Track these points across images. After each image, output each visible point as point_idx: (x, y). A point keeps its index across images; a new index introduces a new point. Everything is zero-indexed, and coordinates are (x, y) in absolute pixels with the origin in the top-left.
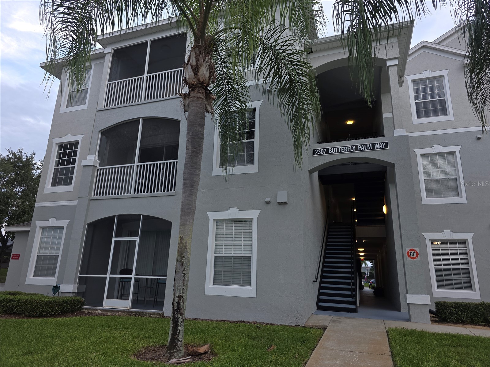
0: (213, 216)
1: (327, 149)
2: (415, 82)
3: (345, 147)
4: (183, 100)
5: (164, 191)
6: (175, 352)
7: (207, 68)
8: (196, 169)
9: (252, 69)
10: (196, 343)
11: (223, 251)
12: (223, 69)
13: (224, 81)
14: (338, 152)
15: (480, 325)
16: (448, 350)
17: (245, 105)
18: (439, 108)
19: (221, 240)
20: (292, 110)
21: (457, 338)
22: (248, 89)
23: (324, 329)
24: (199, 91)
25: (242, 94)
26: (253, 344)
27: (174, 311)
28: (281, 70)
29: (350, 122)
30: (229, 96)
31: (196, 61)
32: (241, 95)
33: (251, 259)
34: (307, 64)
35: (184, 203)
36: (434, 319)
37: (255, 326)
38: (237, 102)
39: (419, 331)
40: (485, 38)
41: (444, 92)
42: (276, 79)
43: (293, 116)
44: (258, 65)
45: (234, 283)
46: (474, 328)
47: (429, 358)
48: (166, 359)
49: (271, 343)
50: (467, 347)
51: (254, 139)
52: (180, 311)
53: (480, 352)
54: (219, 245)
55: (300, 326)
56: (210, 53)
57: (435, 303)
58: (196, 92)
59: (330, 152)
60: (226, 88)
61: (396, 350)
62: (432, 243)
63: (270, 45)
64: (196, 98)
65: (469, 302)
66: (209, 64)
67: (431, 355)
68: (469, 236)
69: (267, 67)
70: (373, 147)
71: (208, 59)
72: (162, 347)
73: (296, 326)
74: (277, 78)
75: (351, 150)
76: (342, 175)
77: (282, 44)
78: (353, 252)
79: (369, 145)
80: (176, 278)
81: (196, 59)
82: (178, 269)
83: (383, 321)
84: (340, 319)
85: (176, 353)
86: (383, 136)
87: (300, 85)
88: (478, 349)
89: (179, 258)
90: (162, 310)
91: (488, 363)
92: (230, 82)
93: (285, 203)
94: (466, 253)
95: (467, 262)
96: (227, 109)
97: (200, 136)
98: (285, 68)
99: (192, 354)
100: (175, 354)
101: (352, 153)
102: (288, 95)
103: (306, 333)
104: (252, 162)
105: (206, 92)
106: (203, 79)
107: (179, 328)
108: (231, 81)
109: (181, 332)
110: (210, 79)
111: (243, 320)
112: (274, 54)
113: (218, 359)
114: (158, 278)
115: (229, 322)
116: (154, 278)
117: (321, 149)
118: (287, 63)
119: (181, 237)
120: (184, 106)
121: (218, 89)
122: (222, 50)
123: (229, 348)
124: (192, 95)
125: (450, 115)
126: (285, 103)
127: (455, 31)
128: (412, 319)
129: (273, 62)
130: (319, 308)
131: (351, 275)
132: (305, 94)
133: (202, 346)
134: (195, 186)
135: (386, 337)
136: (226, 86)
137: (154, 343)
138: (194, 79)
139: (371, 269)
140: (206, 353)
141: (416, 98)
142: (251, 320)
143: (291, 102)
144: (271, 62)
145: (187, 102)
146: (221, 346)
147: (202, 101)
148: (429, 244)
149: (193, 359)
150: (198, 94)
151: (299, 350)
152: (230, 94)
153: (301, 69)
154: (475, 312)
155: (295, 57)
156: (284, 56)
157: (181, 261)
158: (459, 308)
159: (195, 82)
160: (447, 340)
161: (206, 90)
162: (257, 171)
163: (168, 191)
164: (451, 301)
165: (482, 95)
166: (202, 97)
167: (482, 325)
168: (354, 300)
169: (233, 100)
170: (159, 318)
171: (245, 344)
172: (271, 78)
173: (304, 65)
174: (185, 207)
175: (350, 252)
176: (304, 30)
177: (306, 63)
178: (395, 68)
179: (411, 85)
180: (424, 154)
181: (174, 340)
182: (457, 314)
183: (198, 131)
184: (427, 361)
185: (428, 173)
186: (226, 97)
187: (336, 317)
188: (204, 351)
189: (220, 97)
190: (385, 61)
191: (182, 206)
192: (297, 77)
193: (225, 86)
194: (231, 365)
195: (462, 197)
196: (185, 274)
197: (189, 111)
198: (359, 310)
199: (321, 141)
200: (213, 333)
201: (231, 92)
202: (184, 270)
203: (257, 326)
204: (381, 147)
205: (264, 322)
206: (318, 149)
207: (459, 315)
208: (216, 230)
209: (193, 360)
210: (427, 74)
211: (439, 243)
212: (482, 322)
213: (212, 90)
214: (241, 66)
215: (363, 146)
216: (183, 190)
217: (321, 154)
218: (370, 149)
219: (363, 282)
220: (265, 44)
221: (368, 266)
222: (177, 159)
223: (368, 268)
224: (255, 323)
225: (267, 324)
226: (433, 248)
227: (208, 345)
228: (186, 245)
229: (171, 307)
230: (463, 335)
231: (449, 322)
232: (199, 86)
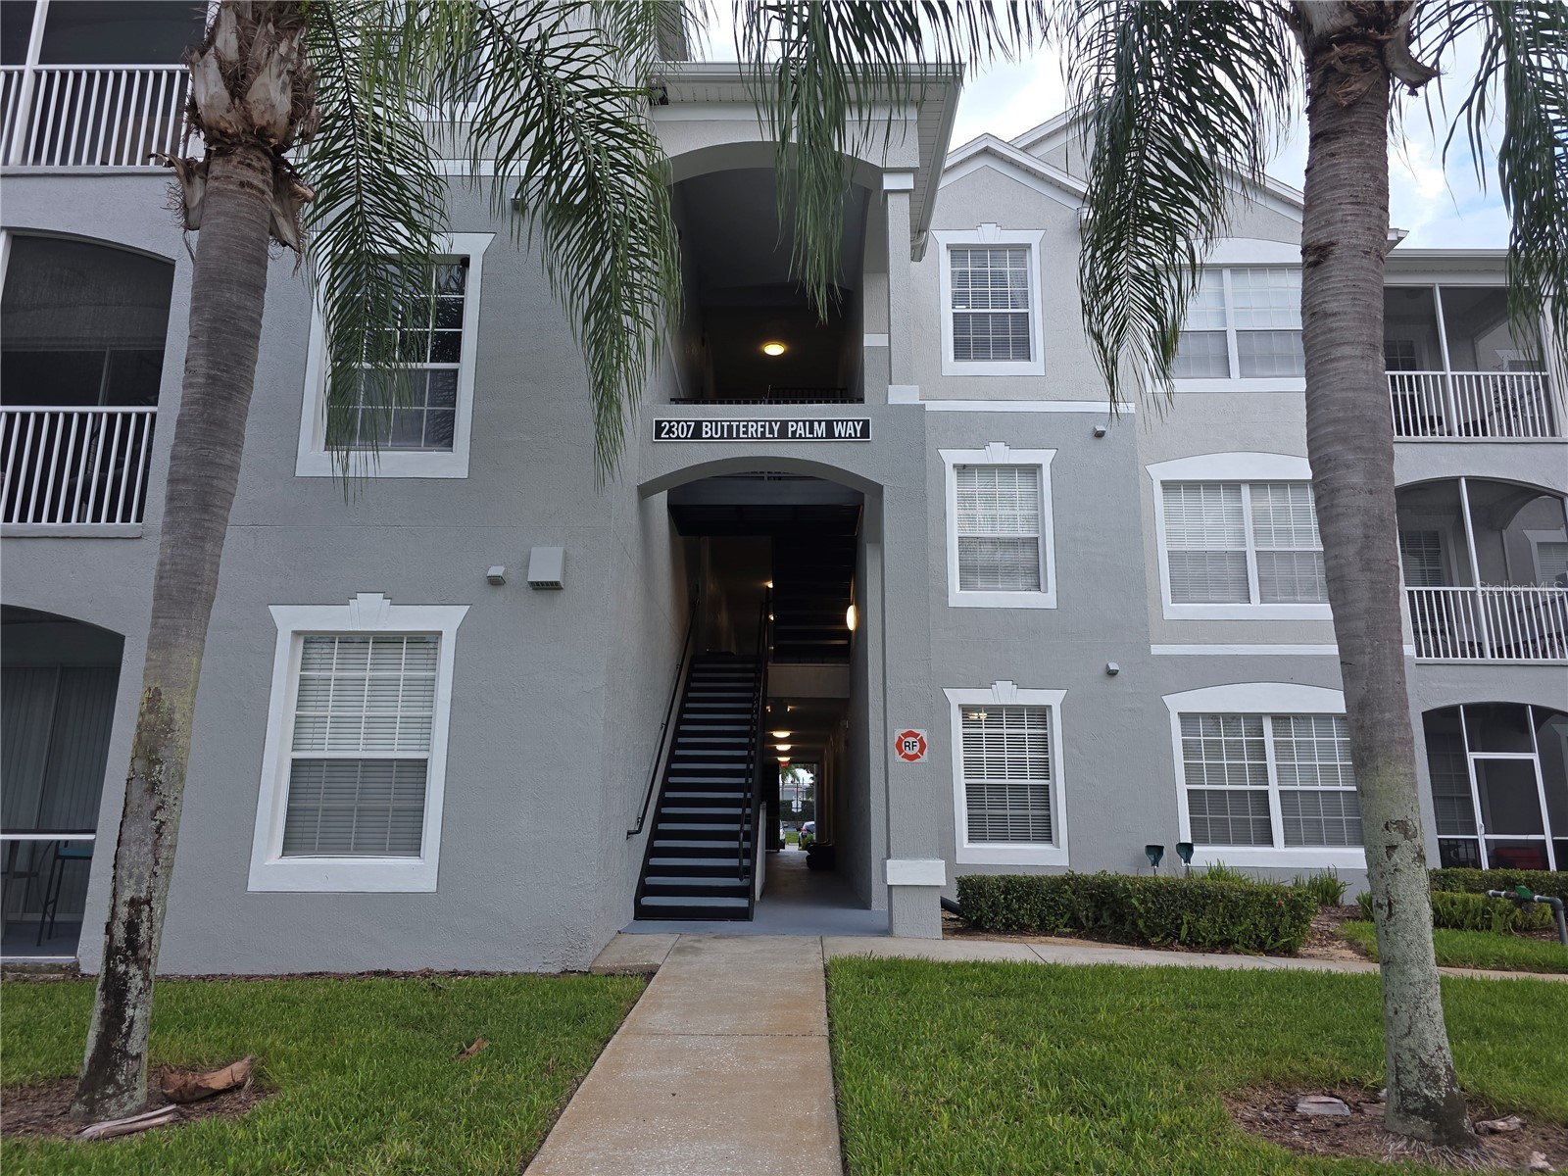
0: (289, 619)
1: (699, 424)
2: (957, 252)
3: (750, 424)
4: (181, 182)
5: (96, 518)
6: (110, 1097)
7: (284, 83)
8: (223, 445)
9: (457, 119)
10: (200, 1060)
11: (326, 741)
12: (349, 98)
13: (352, 142)
14: (730, 436)
15: (1060, 935)
16: (976, 1005)
17: (428, 239)
18: (1010, 336)
19: (319, 703)
20: (590, 282)
21: (1001, 972)
22: (440, 187)
23: (649, 974)
24: (247, 161)
25: (418, 199)
26: (410, 1044)
27: (111, 952)
28: (558, 139)
29: (774, 349)
30: (370, 199)
31: (240, 48)
32: (412, 203)
33: (426, 766)
34: (645, 136)
35: (168, 567)
36: (952, 925)
37: (424, 983)
38: (399, 226)
39: (911, 962)
40: (1133, 154)
41: (1026, 292)
42: (541, 169)
43: (590, 301)
44: (482, 107)
45: (360, 848)
46: (1047, 942)
47: (923, 1033)
48: (71, 1126)
49: (472, 1033)
50: (1021, 995)
51: (458, 362)
52: (135, 953)
53: (1051, 1006)
54: (312, 720)
55: (575, 971)
56: (296, 30)
57: (959, 882)
58: (235, 163)
59: (707, 433)
60: (358, 171)
61: (841, 1020)
62: (965, 716)
63: (525, 46)
64: (232, 183)
65: (1041, 874)
66: (290, 66)
67: (932, 1023)
68: (1053, 698)
69: (512, 120)
70: (830, 433)
71: (291, 49)
72: (59, 1085)
73: (565, 972)
74: (543, 166)
75: (767, 435)
76: (739, 507)
77: (564, 53)
78: (753, 740)
79: (820, 422)
80: (124, 837)
81: (239, 39)
82: (133, 806)
83: (818, 939)
84: (699, 941)
85: (113, 1101)
86: (861, 400)
87: (620, 203)
88: (1046, 999)
89: (139, 765)
90: (74, 953)
91: (1065, 1034)
92: (378, 152)
93: (553, 587)
94: (1043, 743)
95: (1045, 768)
96: (361, 245)
97: (245, 326)
98: (571, 136)
99: (182, 1096)
100: (112, 1105)
101: (771, 445)
102: (578, 231)
103: (591, 990)
104: (446, 441)
105: (276, 171)
106: (267, 117)
107: (129, 1012)
108: (379, 147)
109: (137, 1026)
110: (292, 122)
111: (384, 969)
112: (537, 81)
113: (277, 1105)
114: (58, 842)
115: (332, 980)
116: (47, 841)
117: (678, 422)
118: (581, 122)
119: (150, 690)
120: (186, 208)
121: (331, 168)
122: (350, 29)
123: (320, 1066)
124: (217, 168)
125: (1035, 361)
126: (568, 258)
127: (1063, 123)
128: (897, 930)
129: (532, 107)
130: (643, 913)
131: (744, 811)
132: (633, 234)
133: (221, 1067)
134: (216, 506)
135: (823, 983)
136: (361, 161)
137: (28, 1072)
138: (228, 111)
139: (809, 791)
140: (234, 1088)
141: (958, 298)
142: (415, 966)
143: (588, 256)
144: (525, 104)
145: (198, 195)
146: (294, 1059)
147: (257, 198)
148: (956, 718)
149: (182, 1115)
150: (245, 172)
151: (560, 1045)
152: (375, 194)
153: (625, 149)
154: (1052, 900)
155: (607, 106)
156: (569, 94)
157: (149, 775)
158: (1015, 891)
159: (231, 123)
160: (975, 978)
161: (279, 163)
162: (463, 472)
163: (111, 518)
164: (996, 874)
165: (1116, 315)
166: (261, 185)
167: (1066, 935)
168: (745, 882)
169: (383, 216)
170: (57, 981)
171: (382, 1046)
172: (524, 164)
173: (635, 137)
174: (172, 582)
175: (745, 740)
176: (638, 24)
177: (644, 133)
178: (906, 198)
179: (945, 258)
180: (965, 466)
181: (109, 1055)
182: (1008, 908)
183: (238, 308)
184: (919, 1043)
185: (971, 519)
186: (359, 202)
187: (689, 938)
188: (229, 1084)
189: (333, 198)
190: (878, 173)
191: (161, 578)
192: (611, 175)
193: (354, 161)
194: (323, 1119)
195: (1046, 592)
196: (163, 823)
197: (204, 229)
198: (757, 911)
199: (683, 397)
200: (268, 1021)
201: (377, 186)
202: (159, 808)
203: (433, 984)
204: (850, 434)
205: (459, 970)
206: (670, 422)
207: (1012, 911)
208: (302, 670)
209: (181, 1118)
210: (989, 235)
211: (983, 716)
212: (1065, 927)
213: (304, 165)
214: (418, 102)
215: (801, 424)
216: (168, 519)
217: (678, 437)
218: (820, 436)
219: (781, 831)
220: (507, 40)
221: (801, 782)
222: (156, 405)
223: (799, 789)
224: (427, 974)
225: (468, 974)
226: (967, 731)
227: (246, 1061)
228: (172, 720)
229: (102, 939)
230: (1016, 965)
231: (987, 931)
232: (246, 142)
